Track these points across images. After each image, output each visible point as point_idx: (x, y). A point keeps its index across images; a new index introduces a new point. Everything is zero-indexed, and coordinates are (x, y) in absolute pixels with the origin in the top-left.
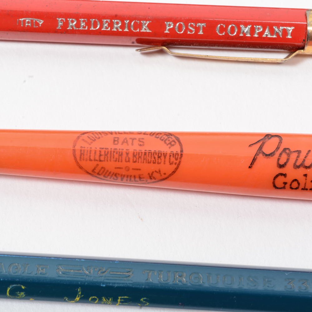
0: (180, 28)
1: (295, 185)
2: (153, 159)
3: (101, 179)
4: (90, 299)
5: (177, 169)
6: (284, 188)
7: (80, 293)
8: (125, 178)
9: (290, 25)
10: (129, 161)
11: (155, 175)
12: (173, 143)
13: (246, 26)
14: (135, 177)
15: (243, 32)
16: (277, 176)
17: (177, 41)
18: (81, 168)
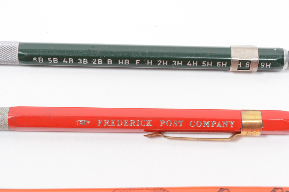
0: (169, 123)
9: (232, 120)
15: (205, 125)
17: (168, 130)
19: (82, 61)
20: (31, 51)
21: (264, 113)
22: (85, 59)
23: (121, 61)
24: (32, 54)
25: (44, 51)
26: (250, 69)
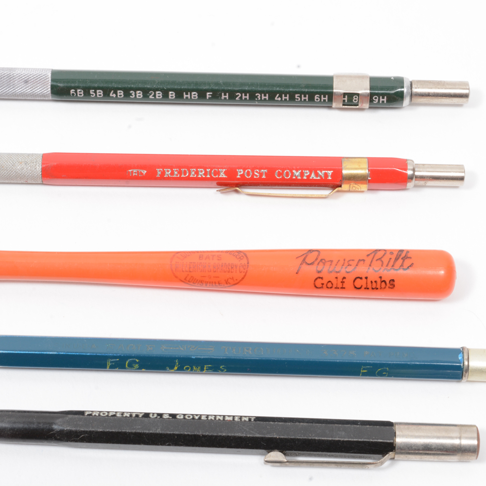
0: (248, 174)
1: (330, 285)
2: (228, 269)
3: (191, 285)
4: (185, 368)
5: (245, 276)
6: (322, 287)
7: (177, 364)
8: (208, 284)
9: (330, 170)
10: (210, 271)
11: (230, 281)
12: (242, 258)
13: (297, 171)
14: (215, 283)
15: (295, 175)
16: (316, 279)
17: (247, 183)
18: (176, 277)
19: (136, 94)
20: (68, 81)
21: (371, 161)
22: (139, 92)
23: (187, 94)
24: (69, 85)
25: (84, 81)
26: (360, 105)
